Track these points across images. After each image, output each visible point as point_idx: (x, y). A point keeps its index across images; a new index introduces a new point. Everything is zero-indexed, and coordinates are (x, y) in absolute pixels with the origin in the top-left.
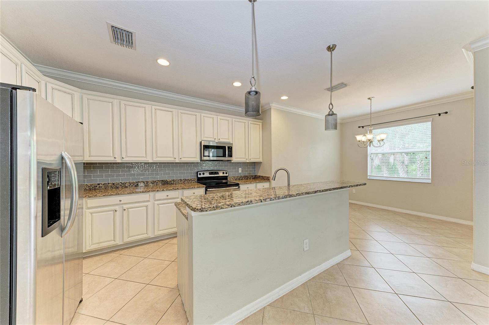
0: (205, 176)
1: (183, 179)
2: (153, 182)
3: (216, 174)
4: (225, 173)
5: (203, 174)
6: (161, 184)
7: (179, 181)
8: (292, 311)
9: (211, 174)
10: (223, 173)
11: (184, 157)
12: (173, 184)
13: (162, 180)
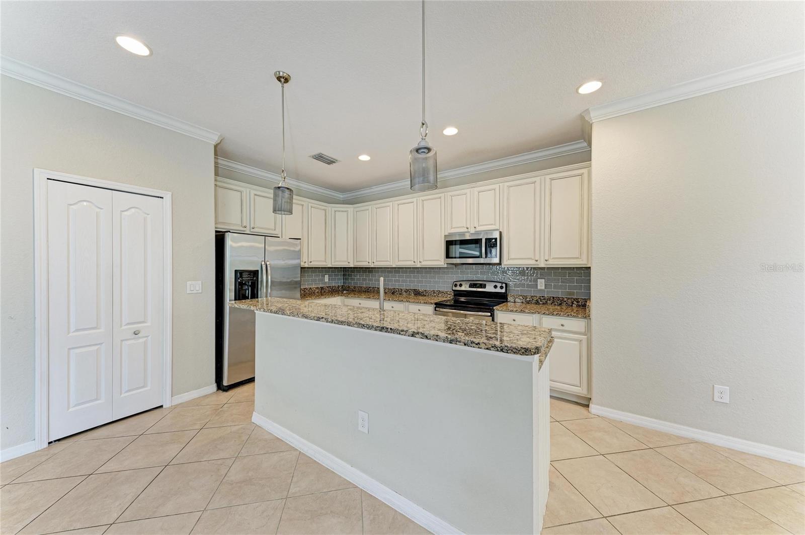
0: (463, 288)
1: (437, 291)
2: (407, 291)
3: (481, 288)
4: (499, 288)
5: (461, 285)
6: (413, 295)
7: (433, 292)
8: (292, 475)
9: (473, 287)
10: (495, 287)
11: (425, 259)
12: (425, 296)
13: (415, 290)
